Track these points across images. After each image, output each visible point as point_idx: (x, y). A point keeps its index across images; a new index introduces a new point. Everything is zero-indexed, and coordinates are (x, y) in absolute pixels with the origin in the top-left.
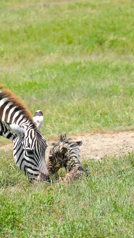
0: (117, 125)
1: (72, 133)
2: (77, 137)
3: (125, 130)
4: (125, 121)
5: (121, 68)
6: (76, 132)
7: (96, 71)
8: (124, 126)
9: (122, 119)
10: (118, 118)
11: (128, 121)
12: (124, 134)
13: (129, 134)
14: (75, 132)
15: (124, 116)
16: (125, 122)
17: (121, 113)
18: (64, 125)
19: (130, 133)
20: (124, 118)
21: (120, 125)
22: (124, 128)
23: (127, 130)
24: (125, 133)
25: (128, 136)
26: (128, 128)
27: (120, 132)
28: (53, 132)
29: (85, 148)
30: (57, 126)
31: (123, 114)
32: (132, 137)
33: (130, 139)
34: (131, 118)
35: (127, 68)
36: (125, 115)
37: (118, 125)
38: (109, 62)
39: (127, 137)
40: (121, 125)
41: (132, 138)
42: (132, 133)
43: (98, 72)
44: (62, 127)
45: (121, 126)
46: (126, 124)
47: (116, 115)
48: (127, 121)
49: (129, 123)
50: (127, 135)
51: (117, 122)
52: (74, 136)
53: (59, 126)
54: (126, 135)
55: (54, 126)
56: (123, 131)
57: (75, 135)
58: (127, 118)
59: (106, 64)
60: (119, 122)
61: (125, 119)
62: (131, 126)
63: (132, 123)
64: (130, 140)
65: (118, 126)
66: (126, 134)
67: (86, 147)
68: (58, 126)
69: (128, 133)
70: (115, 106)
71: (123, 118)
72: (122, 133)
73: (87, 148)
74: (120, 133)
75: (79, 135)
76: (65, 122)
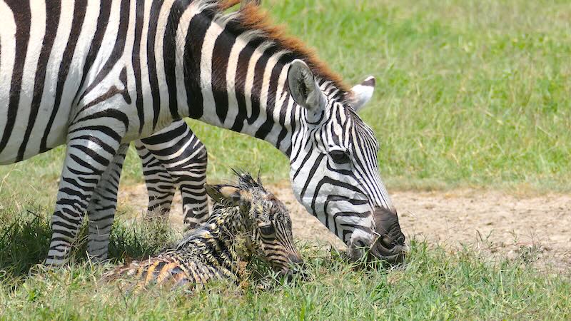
0: (388, 172)
1: (268, 179)
2: (281, 189)
3: (408, 188)
4: (411, 165)
5: (419, 30)
6: (279, 178)
7: (351, 29)
8: (409, 177)
9: (404, 158)
10: (394, 154)
11: (421, 165)
12: (405, 199)
13: (420, 198)
14: (277, 178)
15: (411, 151)
16: (412, 168)
17: (405, 143)
18: (250, 154)
19: (423, 196)
20: (411, 155)
21: (399, 174)
22: (407, 183)
23: (415, 189)
24: (410, 195)
25: (415, 203)
26: (420, 182)
27: (396, 191)
28: (218, 170)
29: (298, 221)
30: (230, 155)
31: (409, 147)
32: (427, 208)
33: (419, 213)
34: (428, 159)
35: (435, 31)
36: (413, 150)
37: (392, 173)
38: (390, 8)
39: (414, 206)
40: (402, 174)
41: (426, 210)
42: (428, 197)
43: (355, 32)
44: (244, 160)
45: (401, 177)
46: (413, 172)
47: (391, 147)
48: (416, 165)
49: (423, 170)
50: (415, 200)
51: (391, 165)
52: (274, 187)
53: (235, 156)
54: (412, 202)
55: (222, 156)
56: (403, 189)
57: (276, 185)
58: (418, 159)
59: (379, 14)
60: (397, 165)
61: (412, 160)
62: (426, 180)
63: (430, 172)
64: (421, 215)
65: (393, 176)
66: (410, 199)
67: (302, 219)
68: (233, 157)
69: (415, 196)
70: (391, 124)
71: (407, 155)
72: (402, 194)
73: (303, 222)
74: (395, 195)
75: (286, 187)
76: (253, 147)
